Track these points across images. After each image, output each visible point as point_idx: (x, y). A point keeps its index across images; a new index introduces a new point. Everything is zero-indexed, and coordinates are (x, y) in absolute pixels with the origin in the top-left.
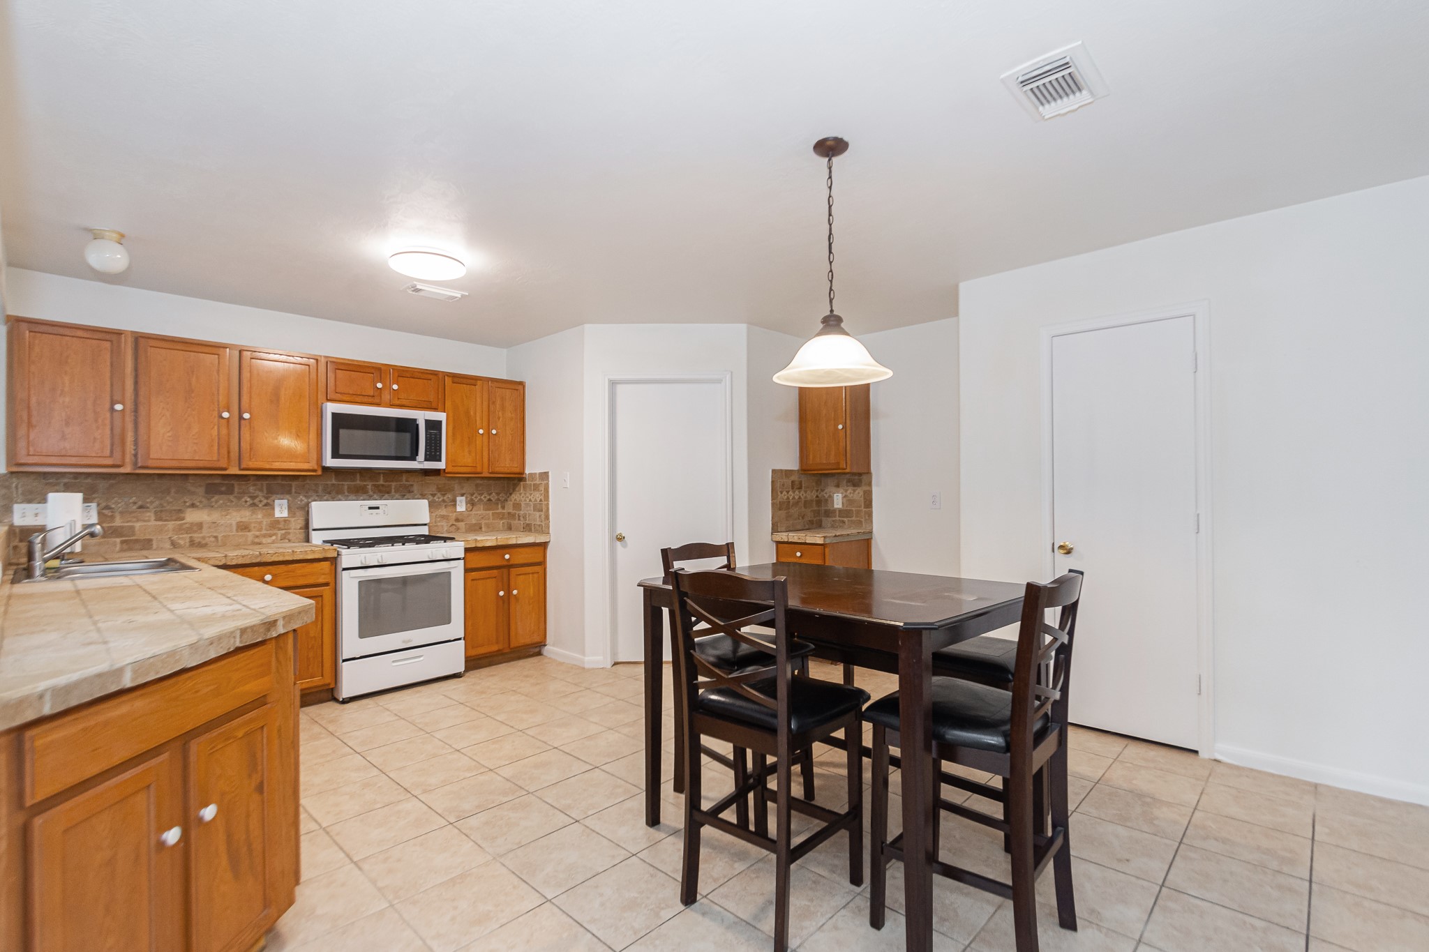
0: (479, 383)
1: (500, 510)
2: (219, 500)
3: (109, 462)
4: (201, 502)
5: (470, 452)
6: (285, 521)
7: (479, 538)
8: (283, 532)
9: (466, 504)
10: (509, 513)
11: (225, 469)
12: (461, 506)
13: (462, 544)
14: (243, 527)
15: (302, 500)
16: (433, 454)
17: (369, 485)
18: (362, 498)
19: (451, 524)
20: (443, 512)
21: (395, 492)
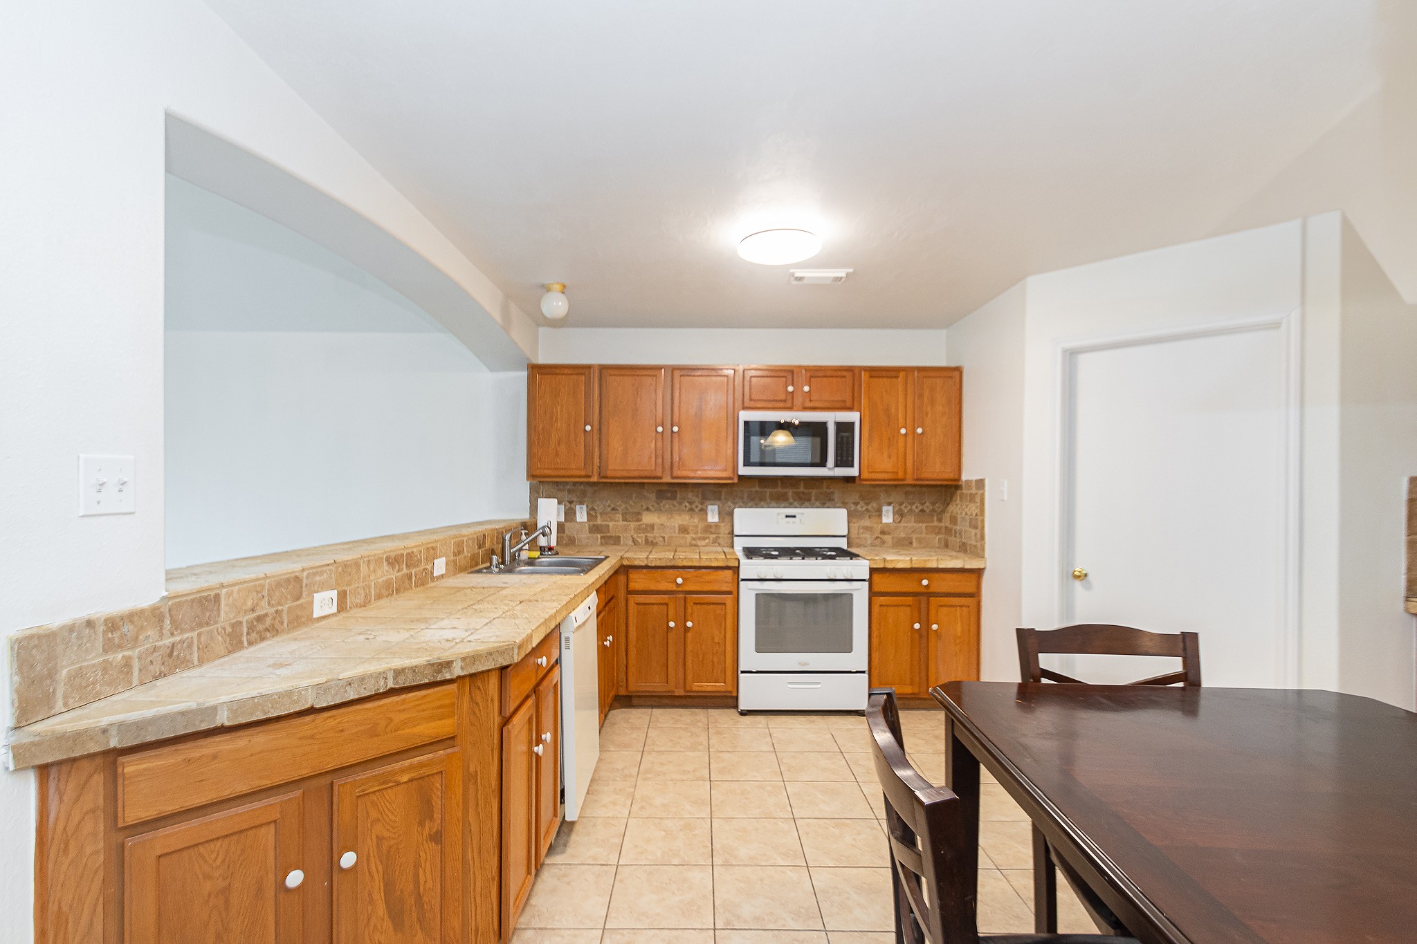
0: (902, 374)
1: (936, 523)
2: (666, 504)
3: (583, 473)
4: (653, 506)
5: (890, 457)
6: (716, 526)
7: (889, 558)
8: (714, 536)
9: (894, 515)
10: (946, 527)
11: (661, 478)
12: (888, 517)
13: (867, 563)
14: (684, 530)
15: (729, 507)
16: (844, 459)
17: (790, 492)
18: (783, 505)
19: (875, 536)
20: (866, 522)
21: (816, 500)
